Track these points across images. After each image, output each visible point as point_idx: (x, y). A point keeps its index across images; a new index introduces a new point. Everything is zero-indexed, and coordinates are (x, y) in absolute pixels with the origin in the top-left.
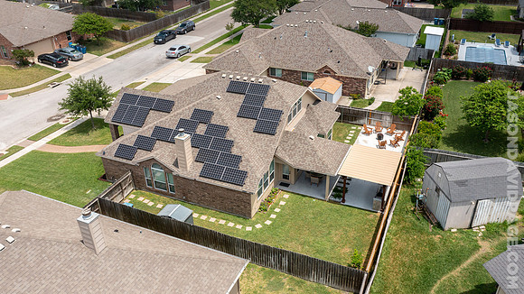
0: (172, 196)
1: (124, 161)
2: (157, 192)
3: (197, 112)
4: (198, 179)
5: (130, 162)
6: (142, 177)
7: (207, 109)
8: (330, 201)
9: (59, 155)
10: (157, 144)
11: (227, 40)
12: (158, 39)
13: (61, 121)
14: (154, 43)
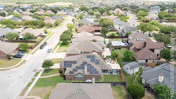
0: (82, 79)
3: (83, 62)
4: (89, 75)
5: (73, 74)
6: (76, 77)
8: (110, 74)
9: (48, 78)
10: (78, 70)
11: (59, 46)
12: (41, 48)
13: (37, 71)
14: (40, 49)
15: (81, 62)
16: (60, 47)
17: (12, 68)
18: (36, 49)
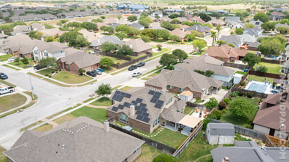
0: (127, 124)
1: (114, 112)
2: (123, 123)
3: (138, 99)
4: (135, 119)
6: (119, 118)
8: (176, 132)
10: (125, 108)
11: (156, 71)
12: (130, 69)
13: (93, 97)
17: (73, 86)
18: (123, 70)
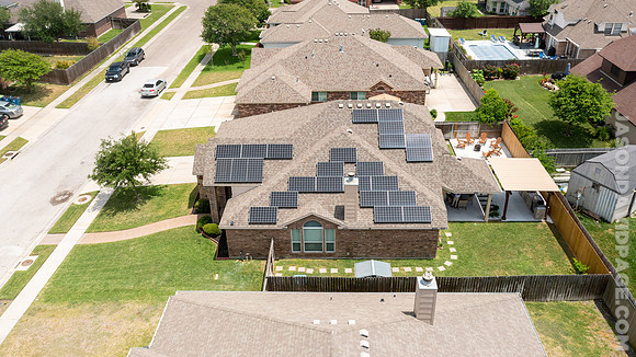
0: (330, 255)
1: (266, 227)
2: (308, 256)
3: (334, 152)
4: (373, 227)
5: (275, 227)
6: (288, 242)
7: (345, 147)
8: (489, 221)
10: (301, 198)
11: (200, 67)
12: (114, 75)
13: (75, 200)
14: (108, 81)
15: (317, 147)
16: (208, 73)
18: (87, 85)
